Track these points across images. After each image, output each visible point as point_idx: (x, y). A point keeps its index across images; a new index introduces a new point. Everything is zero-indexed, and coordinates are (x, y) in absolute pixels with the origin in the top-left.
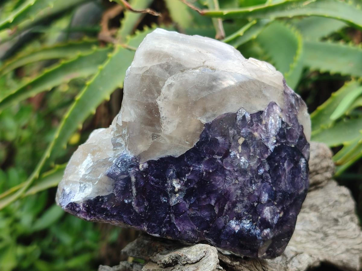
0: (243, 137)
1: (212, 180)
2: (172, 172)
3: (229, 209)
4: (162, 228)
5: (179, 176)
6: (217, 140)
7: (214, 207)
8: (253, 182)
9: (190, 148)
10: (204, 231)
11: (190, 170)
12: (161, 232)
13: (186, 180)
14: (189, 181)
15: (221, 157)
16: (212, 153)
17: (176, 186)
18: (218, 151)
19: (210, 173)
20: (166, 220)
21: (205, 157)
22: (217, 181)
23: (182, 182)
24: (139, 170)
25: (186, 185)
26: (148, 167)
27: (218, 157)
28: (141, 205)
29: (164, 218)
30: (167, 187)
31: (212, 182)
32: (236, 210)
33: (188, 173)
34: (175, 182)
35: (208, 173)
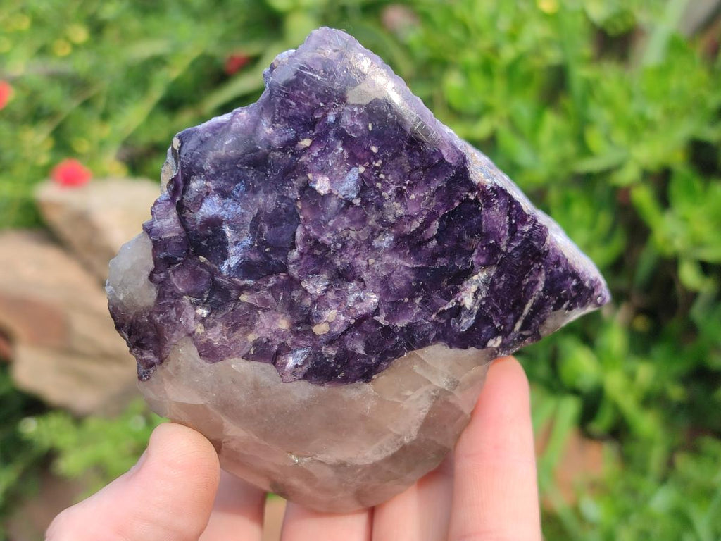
0: (313, 334)
1: (414, 284)
2: (465, 321)
4: (529, 231)
5: (458, 310)
6: (365, 350)
7: (435, 236)
8: (339, 246)
9: (416, 351)
10: (472, 198)
11: (437, 315)
12: (534, 225)
13: (453, 301)
14: (448, 297)
15: (376, 318)
16: (387, 330)
17: (471, 295)
18: (373, 329)
19: (409, 299)
20: (515, 244)
21: (402, 328)
22: (406, 277)
23: (459, 300)
24: (503, 338)
25: (456, 291)
26: (489, 340)
27: (381, 319)
28: (533, 281)
29: (516, 249)
30: (483, 299)
31: (415, 281)
32: (401, 212)
33: (444, 311)
34: (468, 302)
35: (412, 298)
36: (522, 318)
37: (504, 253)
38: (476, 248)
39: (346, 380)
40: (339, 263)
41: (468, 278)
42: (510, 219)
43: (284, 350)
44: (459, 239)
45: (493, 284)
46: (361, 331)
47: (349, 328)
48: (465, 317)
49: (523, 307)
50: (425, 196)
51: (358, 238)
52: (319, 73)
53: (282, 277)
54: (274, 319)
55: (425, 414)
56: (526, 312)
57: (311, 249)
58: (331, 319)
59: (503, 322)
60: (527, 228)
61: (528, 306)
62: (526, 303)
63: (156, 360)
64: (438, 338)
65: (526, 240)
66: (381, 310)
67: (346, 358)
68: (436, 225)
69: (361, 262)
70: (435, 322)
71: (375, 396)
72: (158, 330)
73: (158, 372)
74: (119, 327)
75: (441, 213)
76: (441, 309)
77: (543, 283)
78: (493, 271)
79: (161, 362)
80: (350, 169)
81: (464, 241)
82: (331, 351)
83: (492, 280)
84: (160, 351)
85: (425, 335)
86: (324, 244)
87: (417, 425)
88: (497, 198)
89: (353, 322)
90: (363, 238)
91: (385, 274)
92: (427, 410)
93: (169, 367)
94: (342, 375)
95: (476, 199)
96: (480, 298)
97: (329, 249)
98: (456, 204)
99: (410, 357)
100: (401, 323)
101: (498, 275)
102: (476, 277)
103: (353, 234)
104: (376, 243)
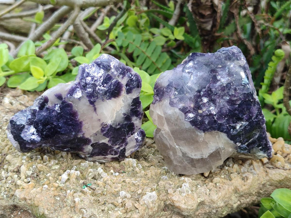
0: (198, 112)
1: (227, 113)
2: (234, 132)
3: (235, 96)
4: (261, 119)
5: (234, 128)
6: (207, 123)
7: (238, 104)
8: (215, 93)
9: (219, 132)
10: (251, 101)
11: (229, 125)
12: (262, 118)
13: (234, 124)
14: (234, 123)
15: (214, 116)
16: (215, 121)
17: (239, 126)
18: (212, 119)
19: (224, 116)
20: (256, 120)
21: (219, 123)
22: (226, 110)
23: (236, 125)
24: (241, 144)
25: (236, 122)
26: (237, 142)
27: (215, 118)
28: (255, 133)
29: (256, 121)
30: (242, 129)
31: (228, 113)
32: (233, 93)
33: (231, 125)
34: (238, 127)
35: (225, 117)
36: (248, 142)
37: (253, 120)
38: (246, 114)
39: (199, 128)
40: (213, 98)
41: (240, 121)
42: (258, 112)
43: (189, 112)
44: (243, 109)
45: (246, 127)
46: (209, 118)
47: (207, 115)
48: (235, 131)
49: (250, 139)
50: (241, 93)
51: (221, 94)
52: (231, 54)
53: (198, 94)
54: (191, 103)
55: (212, 152)
56: (250, 141)
57: (208, 91)
58: (203, 111)
59: (243, 139)
60: (261, 118)
61: (251, 140)
62: (251, 139)
63: (159, 100)
64: (225, 132)
65: (259, 121)
66: (216, 115)
67: (202, 122)
68: (240, 102)
69: (218, 100)
70: (227, 127)
71: (203, 138)
72: (163, 93)
73: (157, 104)
74: (155, 88)
75: (242, 100)
76: (230, 124)
77: (258, 136)
78: (247, 123)
79: (160, 101)
80: (227, 77)
81: (244, 110)
82: (200, 118)
83: (246, 126)
84: (161, 98)
85: (223, 129)
86: (212, 91)
87: (209, 153)
88: (257, 105)
89: (209, 114)
90: (222, 94)
91: (222, 106)
92: (214, 151)
93: (161, 103)
94: (199, 126)
95: (252, 101)
96: (241, 128)
97: (212, 93)
98: (247, 100)
99: (217, 132)
100: (219, 122)
101: (248, 125)
102: (242, 122)
103: (220, 92)
104: (224, 97)
